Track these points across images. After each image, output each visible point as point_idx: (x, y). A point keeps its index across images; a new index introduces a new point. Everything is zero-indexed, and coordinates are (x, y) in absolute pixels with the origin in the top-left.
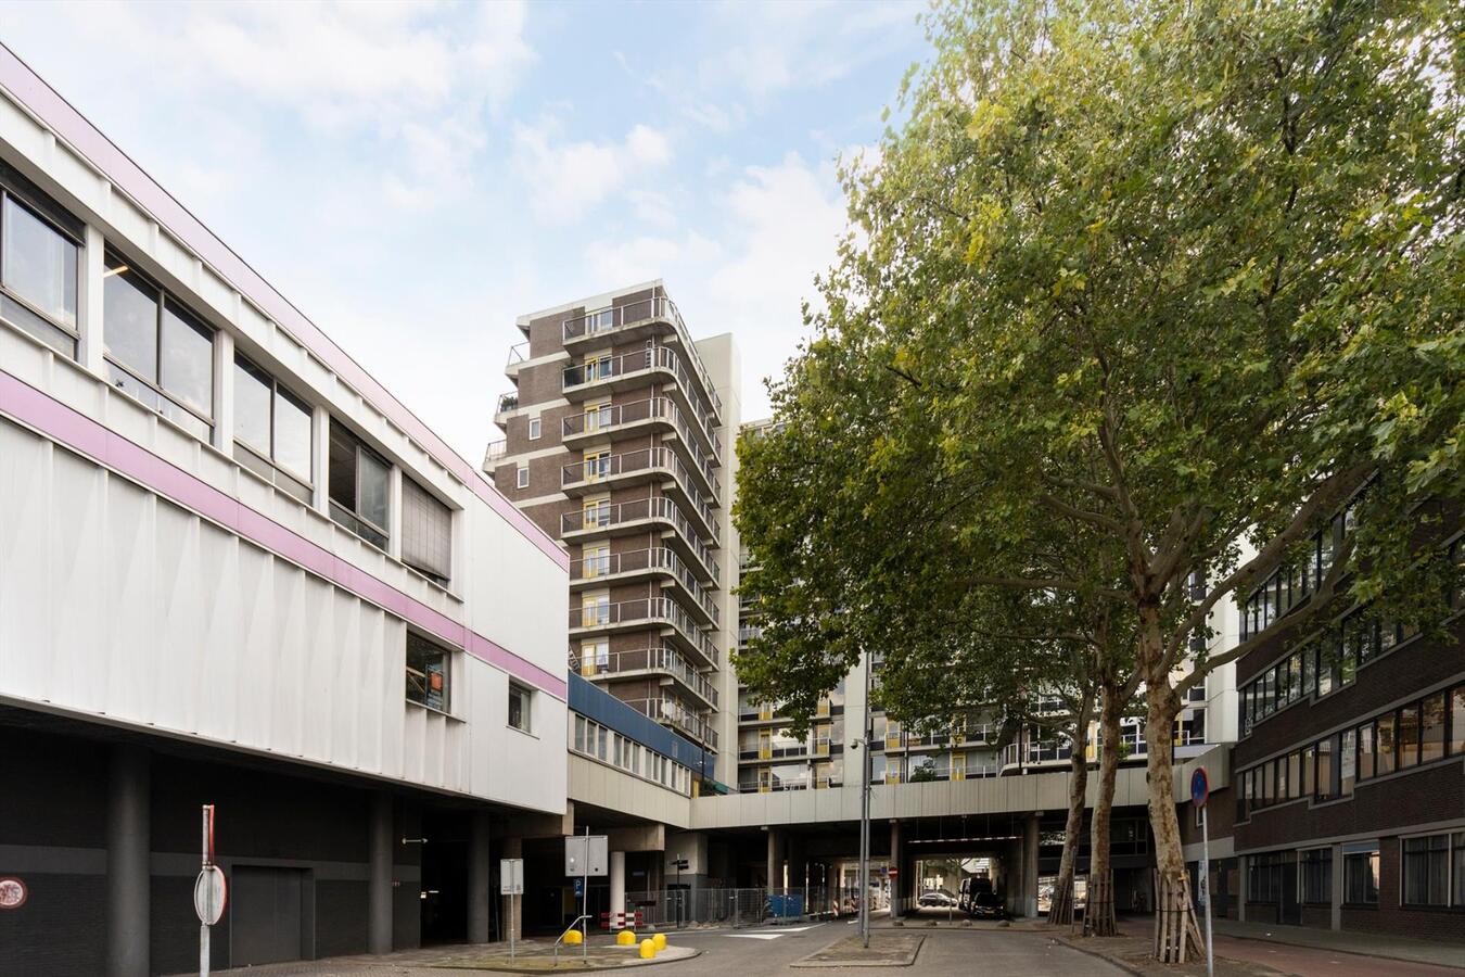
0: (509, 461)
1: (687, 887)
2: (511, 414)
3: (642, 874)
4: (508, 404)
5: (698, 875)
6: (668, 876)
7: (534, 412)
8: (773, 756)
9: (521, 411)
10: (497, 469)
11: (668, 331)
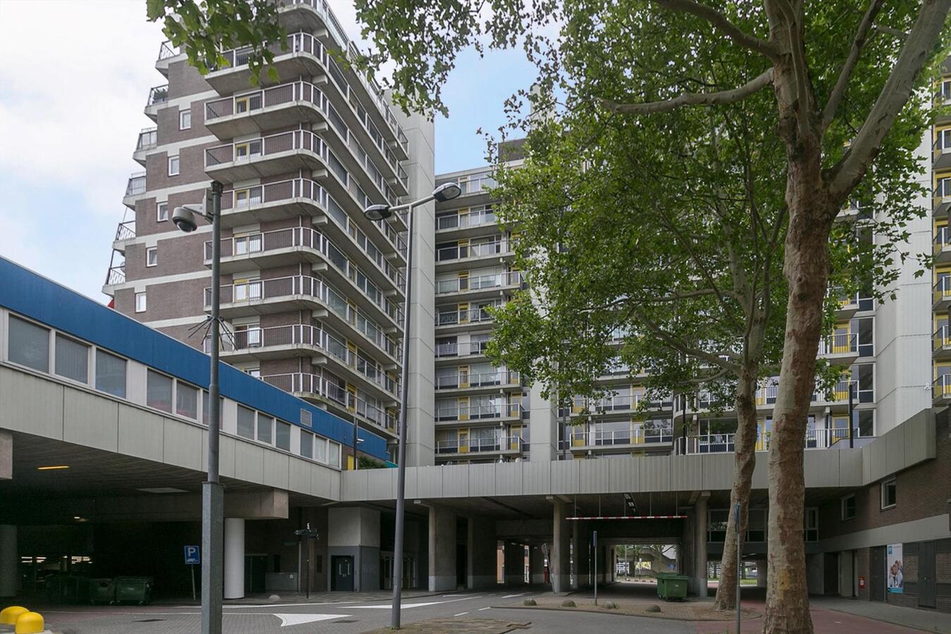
0: (161, 149)
1: (351, 559)
2: (162, 106)
3: (294, 544)
4: (159, 96)
5: (361, 547)
6: (330, 547)
7: (184, 103)
8: (471, 451)
9: (172, 103)
10: (148, 157)
11: (316, 25)
